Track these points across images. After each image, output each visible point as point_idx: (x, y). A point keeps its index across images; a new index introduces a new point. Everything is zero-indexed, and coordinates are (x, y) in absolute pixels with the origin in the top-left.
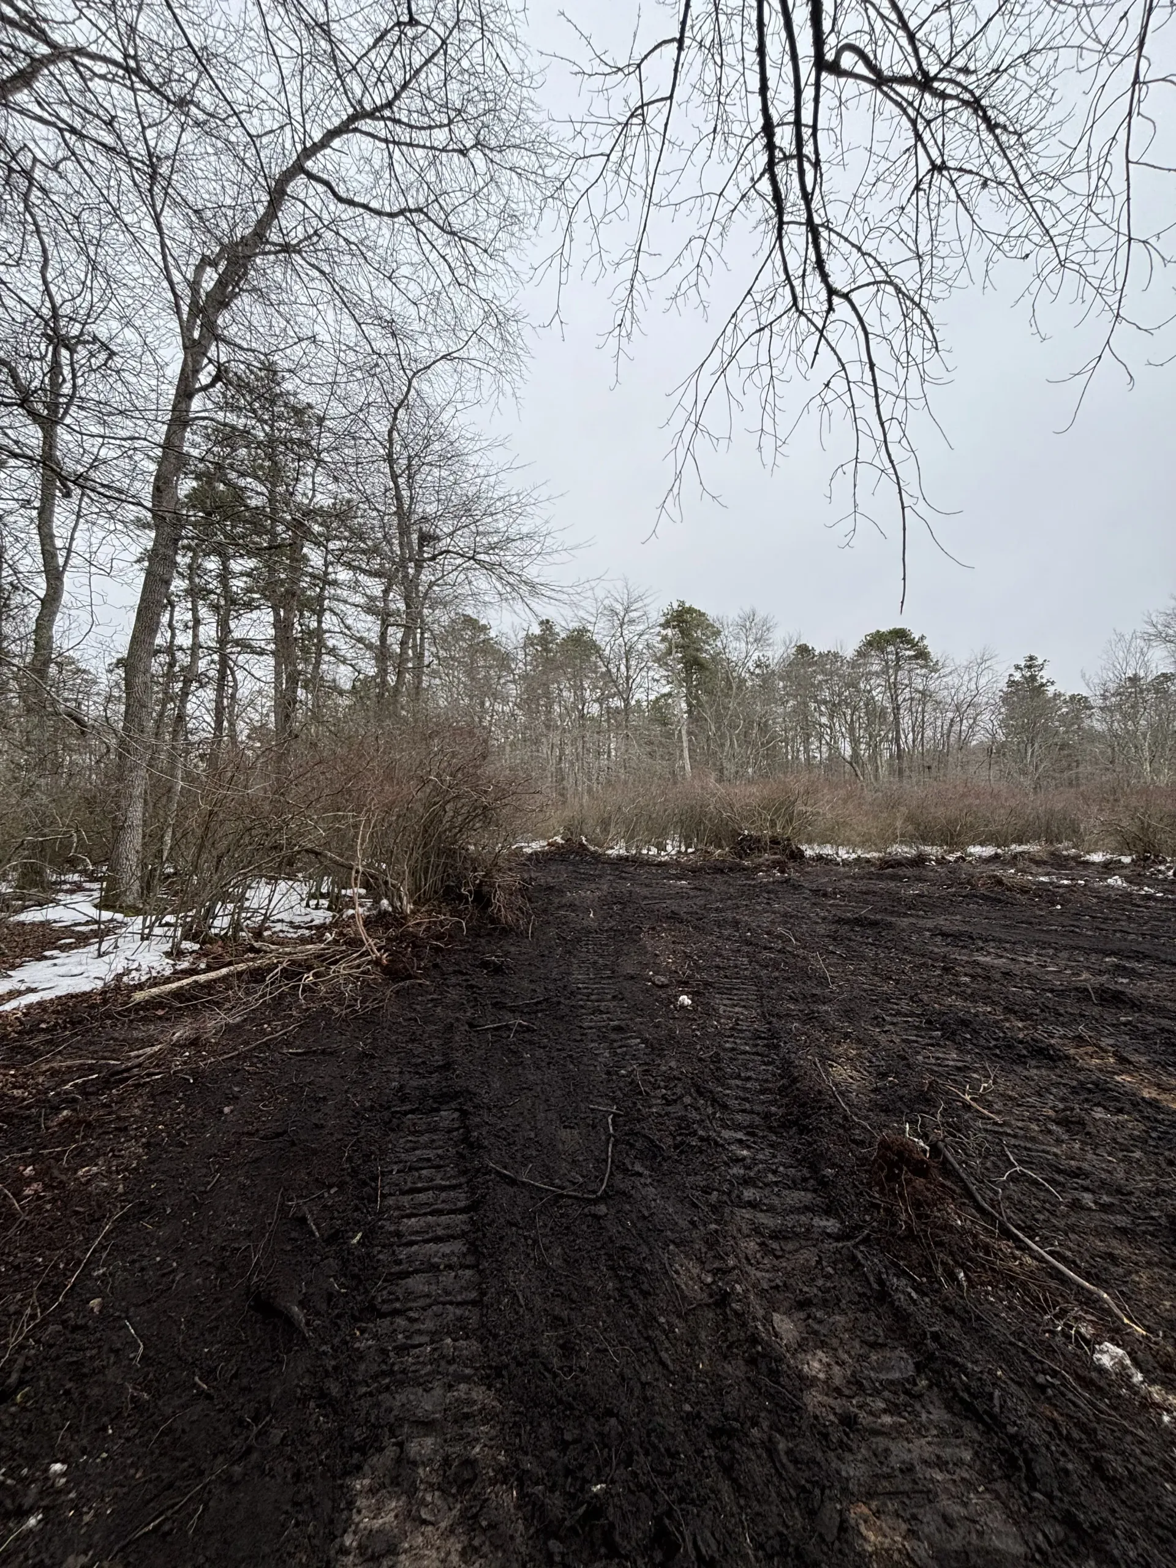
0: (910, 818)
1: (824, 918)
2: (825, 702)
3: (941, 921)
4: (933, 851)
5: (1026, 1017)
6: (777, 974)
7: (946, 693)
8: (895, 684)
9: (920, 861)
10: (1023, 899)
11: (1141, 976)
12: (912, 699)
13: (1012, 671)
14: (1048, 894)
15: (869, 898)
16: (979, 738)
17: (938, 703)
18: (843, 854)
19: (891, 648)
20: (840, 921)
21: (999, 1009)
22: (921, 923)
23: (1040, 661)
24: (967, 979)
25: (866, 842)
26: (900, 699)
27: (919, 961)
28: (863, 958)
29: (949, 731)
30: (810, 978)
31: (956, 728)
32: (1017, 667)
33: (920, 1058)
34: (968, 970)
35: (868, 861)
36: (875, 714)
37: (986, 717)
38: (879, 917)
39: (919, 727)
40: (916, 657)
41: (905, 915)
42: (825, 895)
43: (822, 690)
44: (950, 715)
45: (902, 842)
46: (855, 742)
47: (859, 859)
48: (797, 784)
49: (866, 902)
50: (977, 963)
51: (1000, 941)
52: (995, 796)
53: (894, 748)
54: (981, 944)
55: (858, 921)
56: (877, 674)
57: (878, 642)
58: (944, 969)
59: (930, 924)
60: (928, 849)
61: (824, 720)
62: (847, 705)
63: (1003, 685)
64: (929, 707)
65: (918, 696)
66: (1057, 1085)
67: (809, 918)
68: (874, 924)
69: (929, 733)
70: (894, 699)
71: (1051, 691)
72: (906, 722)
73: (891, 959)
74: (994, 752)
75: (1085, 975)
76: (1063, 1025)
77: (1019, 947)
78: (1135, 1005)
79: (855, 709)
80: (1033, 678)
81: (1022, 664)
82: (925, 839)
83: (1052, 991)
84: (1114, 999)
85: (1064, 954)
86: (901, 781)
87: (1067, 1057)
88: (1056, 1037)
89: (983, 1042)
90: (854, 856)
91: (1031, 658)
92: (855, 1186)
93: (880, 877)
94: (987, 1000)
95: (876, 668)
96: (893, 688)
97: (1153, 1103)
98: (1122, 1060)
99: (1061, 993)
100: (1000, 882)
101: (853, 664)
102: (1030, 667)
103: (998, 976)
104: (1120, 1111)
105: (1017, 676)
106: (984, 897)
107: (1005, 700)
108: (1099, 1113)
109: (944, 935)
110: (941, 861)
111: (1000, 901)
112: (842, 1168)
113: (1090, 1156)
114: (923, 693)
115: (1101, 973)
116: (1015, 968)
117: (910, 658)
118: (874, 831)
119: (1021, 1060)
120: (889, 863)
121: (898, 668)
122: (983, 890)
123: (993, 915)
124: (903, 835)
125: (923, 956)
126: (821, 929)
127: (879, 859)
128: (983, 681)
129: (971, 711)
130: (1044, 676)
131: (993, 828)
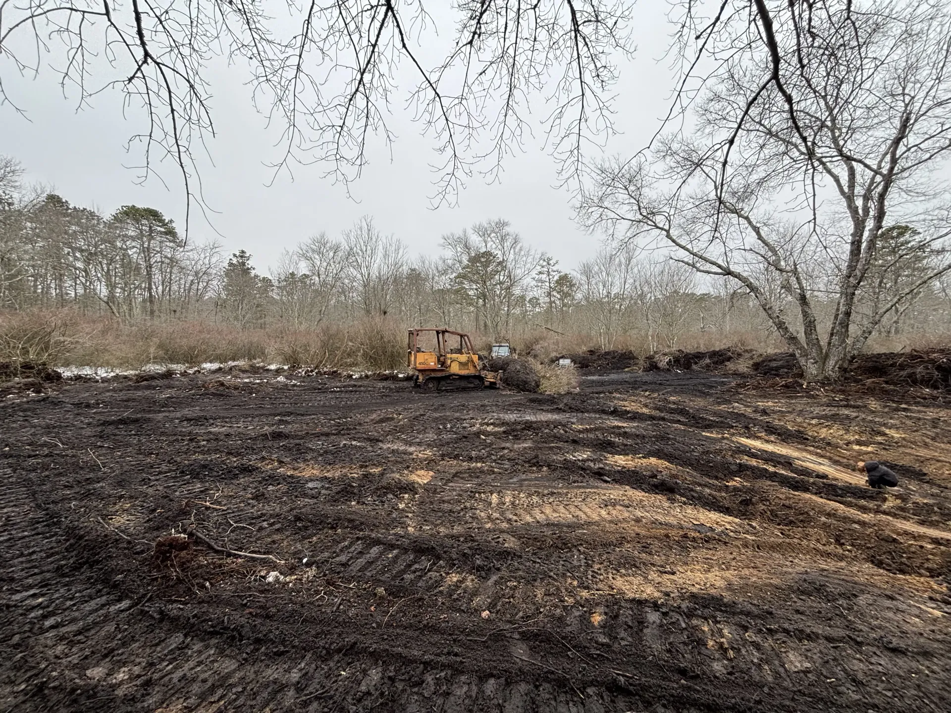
0: (161, 346)
2: (81, 251)
3: (187, 412)
4: (178, 368)
5: (237, 455)
6: (47, 473)
7: (188, 263)
8: (148, 249)
9: (169, 374)
10: (236, 393)
11: (289, 423)
12: (162, 262)
13: (232, 257)
14: (248, 388)
15: (130, 404)
16: (211, 295)
17: (183, 268)
18: (102, 373)
19: (144, 222)
20: (103, 423)
21: (224, 454)
22: (171, 415)
23: (247, 255)
24: (205, 442)
25: (124, 362)
26: (153, 261)
28: (128, 445)
29: (190, 289)
31: (194, 287)
32: (235, 255)
33: (177, 493)
34: (205, 438)
35: (125, 377)
36: (129, 267)
37: (215, 282)
38: (139, 416)
39: (167, 283)
40: (166, 233)
41: (160, 412)
42: (88, 406)
43: (76, 239)
44: (191, 278)
45: (154, 363)
46: (111, 286)
47: (117, 376)
48: (53, 318)
49: (127, 407)
50: (210, 433)
51: (223, 418)
52: (220, 333)
53: (147, 294)
54: (212, 421)
55: (122, 422)
56: (133, 239)
57: (132, 214)
58: (190, 440)
59: (178, 415)
60: (174, 366)
61: (79, 265)
62: (104, 257)
63: (226, 265)
64: (175, 270)
65: (167, 261)
67: (74, 425)
68: (135, 421)
69: (175, 287)
70: (147, 260)
71: (253, 273)
72: (157, 277)
73: (151, 442)
74: (220, 304)
75: (266, 428)
76: (256, 454)
77: (233, 420)
78: (287, 437)
79: (111, 261)
80: (243, 264)
81: (238, 254)
82: (172, 360)
83: (250, 439)
84: (278, 436)
85: (257, 419)
86: (152, 319)
87: (257, 468)
88: (252, 460)
89: (215, 474)
90: (112, 374)
91: (243, 252)
93: (137, 388)
94: (217, 451)
95: (131, 233)
96: (146, 252)
97: (292, 476)
98: (280, 462)
99: (254, 439)
100: (222, 384)
101: (109, 225)
102: (242, 257)
103: (222, 437)
104: (279, 484)
105: (235, 261)
106: (214, 394)
107: (227, 274)
108: (271, 488)
109: (189, 420)
110: (184, 374)
111: (222, 395)
112: (129, 570)
113: (266, 507)
114: (171, 259)
115: (273, 425)
116: (232, 431)
117: (161, 232)
118: (131, 355)
119: (235, 476)
120: (145, 379)
121: (151, 238)
122: (212, 390)
123: (219, 404)
124: (155, 358)
125: (175, 435)
126: (87, 432)
127: (135, 375)
128: (214, 260)
129: (205, 277)
130: (250, 263)
131: (217, 352)
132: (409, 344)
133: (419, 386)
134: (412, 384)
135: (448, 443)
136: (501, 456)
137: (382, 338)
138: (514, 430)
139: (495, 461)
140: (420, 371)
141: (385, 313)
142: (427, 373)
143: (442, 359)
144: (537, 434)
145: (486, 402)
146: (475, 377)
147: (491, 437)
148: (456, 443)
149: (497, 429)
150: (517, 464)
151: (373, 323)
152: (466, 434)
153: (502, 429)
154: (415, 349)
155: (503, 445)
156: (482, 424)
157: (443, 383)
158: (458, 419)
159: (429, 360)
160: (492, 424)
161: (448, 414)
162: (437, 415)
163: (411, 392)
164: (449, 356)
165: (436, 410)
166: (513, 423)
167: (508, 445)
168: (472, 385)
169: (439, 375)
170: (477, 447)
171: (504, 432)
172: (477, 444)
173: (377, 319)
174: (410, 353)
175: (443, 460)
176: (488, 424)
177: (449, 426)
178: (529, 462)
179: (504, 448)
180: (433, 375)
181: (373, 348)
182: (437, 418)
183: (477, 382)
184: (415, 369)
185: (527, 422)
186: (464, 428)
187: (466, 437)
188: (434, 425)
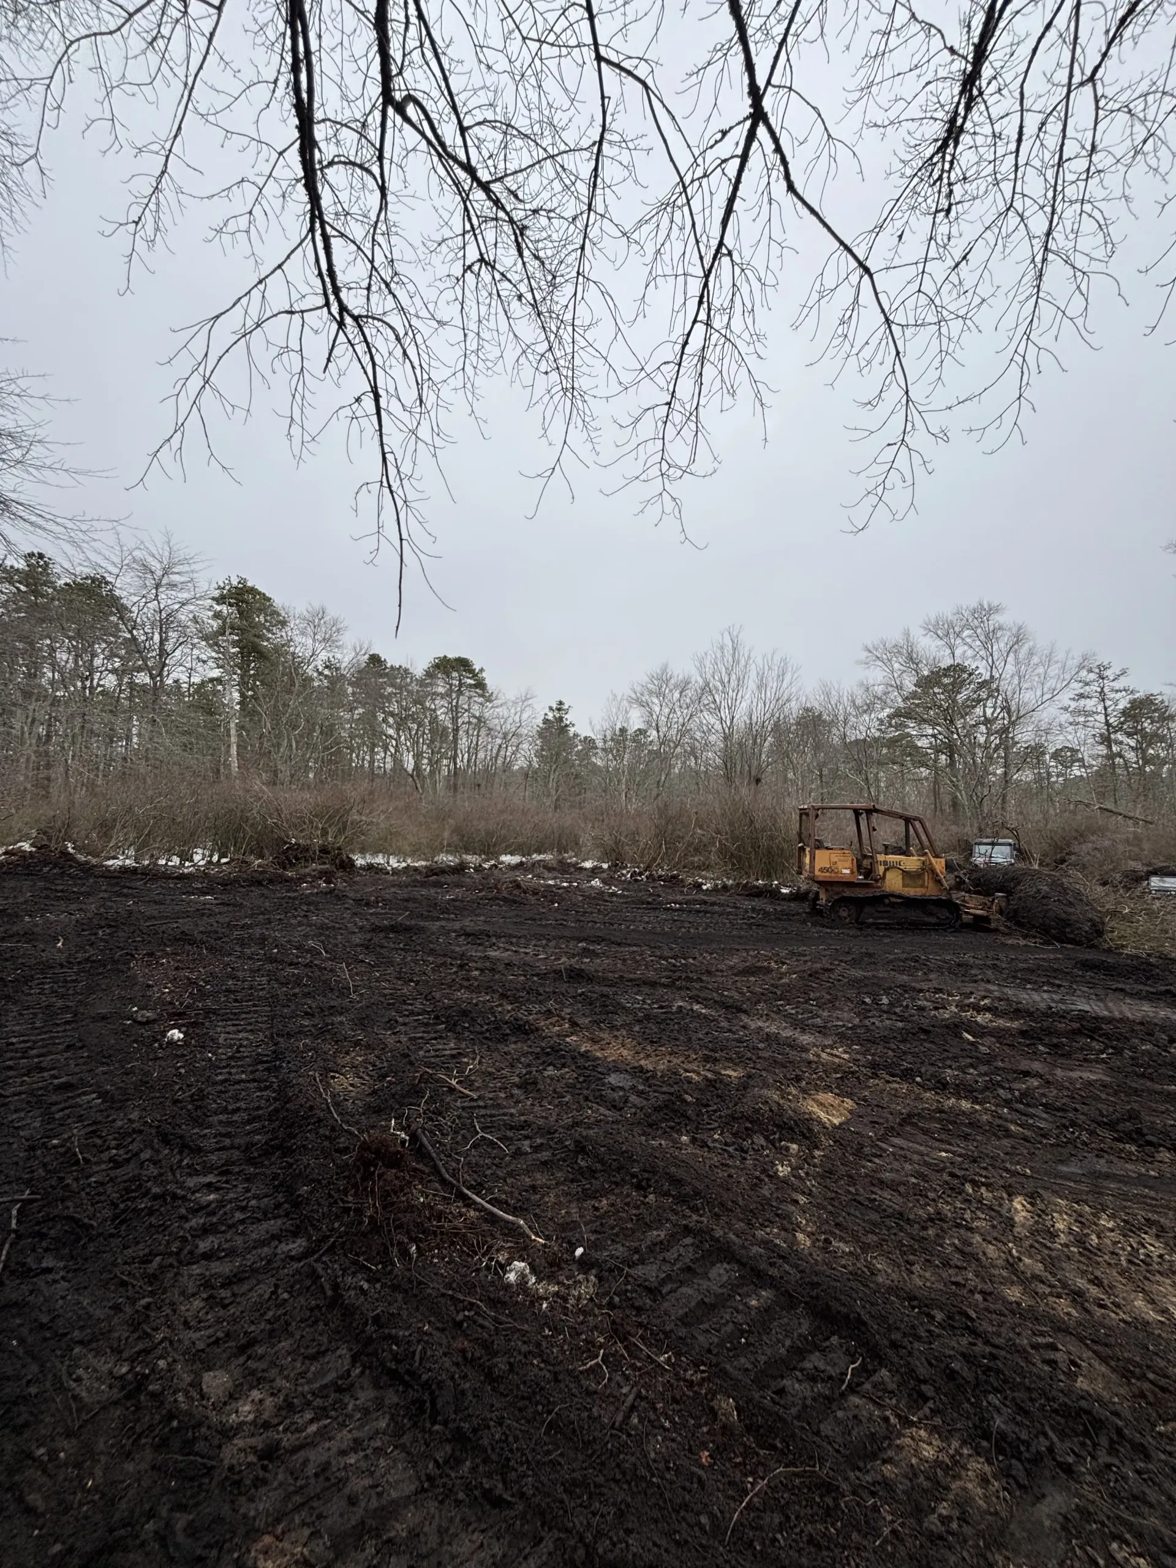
0: (457, 830)
1: (361, 928)
2: (392, 714)
3: (467, 923)
4: (472, 859)
5: (515, 1000)
6: (297, 990)
7: (496, 721)
8: (457, 706)
9: (461, 868)
10: (532, 899)
11: (597, 955)
12: (469, 723)
13: (547, 711)
14: (550, 894)
15: (410, 905)
16: (520, 763)
17: (490, 729)
18: (394, 863)
19: (455, 674)
20: (376, 929)
21: (496, 996)
22: (449, 925)
23: (565, 706)
24: (477, 973)
25: (415, 852)
26: (460, 721)
27: (440, 960)
28: (391, 963)
29: (497, 755)
30: (332, 990)
31: (502, 753)
32: (551, 708)
33: (421, 1053)
34: (479, 965)
35: (416, 869)
36: (438, 733)
37: (525, 746)
38: (413, 922)
39: (474, 750)
40: (476, 686)
41: (438, 919)
42: (368, 904)
43: (390, 702)
44: (499, 741)
45: (448, 852)
46: (418, 756)
47: (408, 867)
48: (353, 792)
49: (405, 909)
50: (487, 958)
51: (511, 936)
52: (524, 813)
53: (452, 766)
54: (494, 940)
55: (393, 929)
56: (442, 696)
57: (445, 666)
58: (461, 966)
59: (457, 925)
60: (469, 858)
61: (391, 732)
62: (414, 721)
63: (539, 721)
64: (483, 732)
65: (474, 721)
66: (524, 1055)
67: (347, 928)
68: (408, 929)
69: (481, 755)
70: (454, 720)
71: (571, 730)
72: (463, 743)
73: (416, 962)
74: (527, 774)
75: (564, 959)
76: (541, 1002)
77: (522, 941)
78: (590, 979)
79: (420, 725)
80: (561, 719)
81: (555, 706)
82: (467, 851)
83: (537, 975)
84: (576, 975)
85: (553, 943)
86: (455, 796)
87: (537, 1029)
88: (533, 1013)
90: (404, 865)
91: (561, 703)
92: (330, 1196)
93: (423, 884)
94: (489, 989)
95: (441, 690)
96: (455, 711)
97: (585, 1055)
98: (574, 1024)
99: (543, 976)
100: (518, 886)
101: (421, 683)
102: (559, 710)
103: (501, 968)
104: (564, 1066)
105: (550, 716)
106: (505, 899)
107: (541, 734)
108: (550, 1071)
109: (467, 935)
110: (478, 869)
111: (515, 902)
112: (319, 1182)
113: (537, 1108)
114: (479, 719)
115: (574, 956)
116: (515, 959)
117: (470, 686)
118: (424, 841)
119: (504, 1038)
120: (436, 872)
121: (460, 693)
122: (505, 894)
123: (511, 914)
124: (449, 845)
125: (445, 955)
126: (357, 939)
127: (426, 867)
128: (525, 716)
129: (514, 740)
130: (568, 718)
131: (520, 840)
132: (800, 834)
133: (820, 913)
134: (806, 907)
135: (885, 1039)
136: (1024, 1094)
137: (752, 822)
138: (1050, 1032)
139: (1007, 1103)
140: (821, 883)
141: (758, 781)
142: (836, 889)
143: (866, 863)
144: (1119, 1052)
145: (968, 958)
146: (938, 903)
147: (989, 1040)
148: (904, 1041)
149: (1002, 1023)
150: (1073, 1124)
151: (737, 798)
152: (925, 1023)
153: (1015, 1025)
154: (812, 842)
155: (1025, 1065)
156: (962, 1007)
157: (868, 909)
158: (905, 988)
159: (840, 865)
160: (988, 1009)
161: (881, 974)
162: (858, 973)
163: (804, 922)
164: (881, 858)
165: (855, 963)
166: (1045, 1015)
167: (1037, 1066)
168: (933, 920)
169: (860, 893)
170: (955, 1058)
171: (1023, 1033)
172: (955, 1051)
173: (744, 791)
174: (802, 849)
175: (875, 1076)
176: (979, 1009)
177: (885, 1000)
178: (1111, 1126)
179: (1026, 1074)
180: (848, 893)
181: (735, 839)
182: (857, 981)
183: (944, 913)
184: (812, 879)
185: (1082, 1016)
186: (921, 1009)
187: (926, 1032)
188: (851, 993)
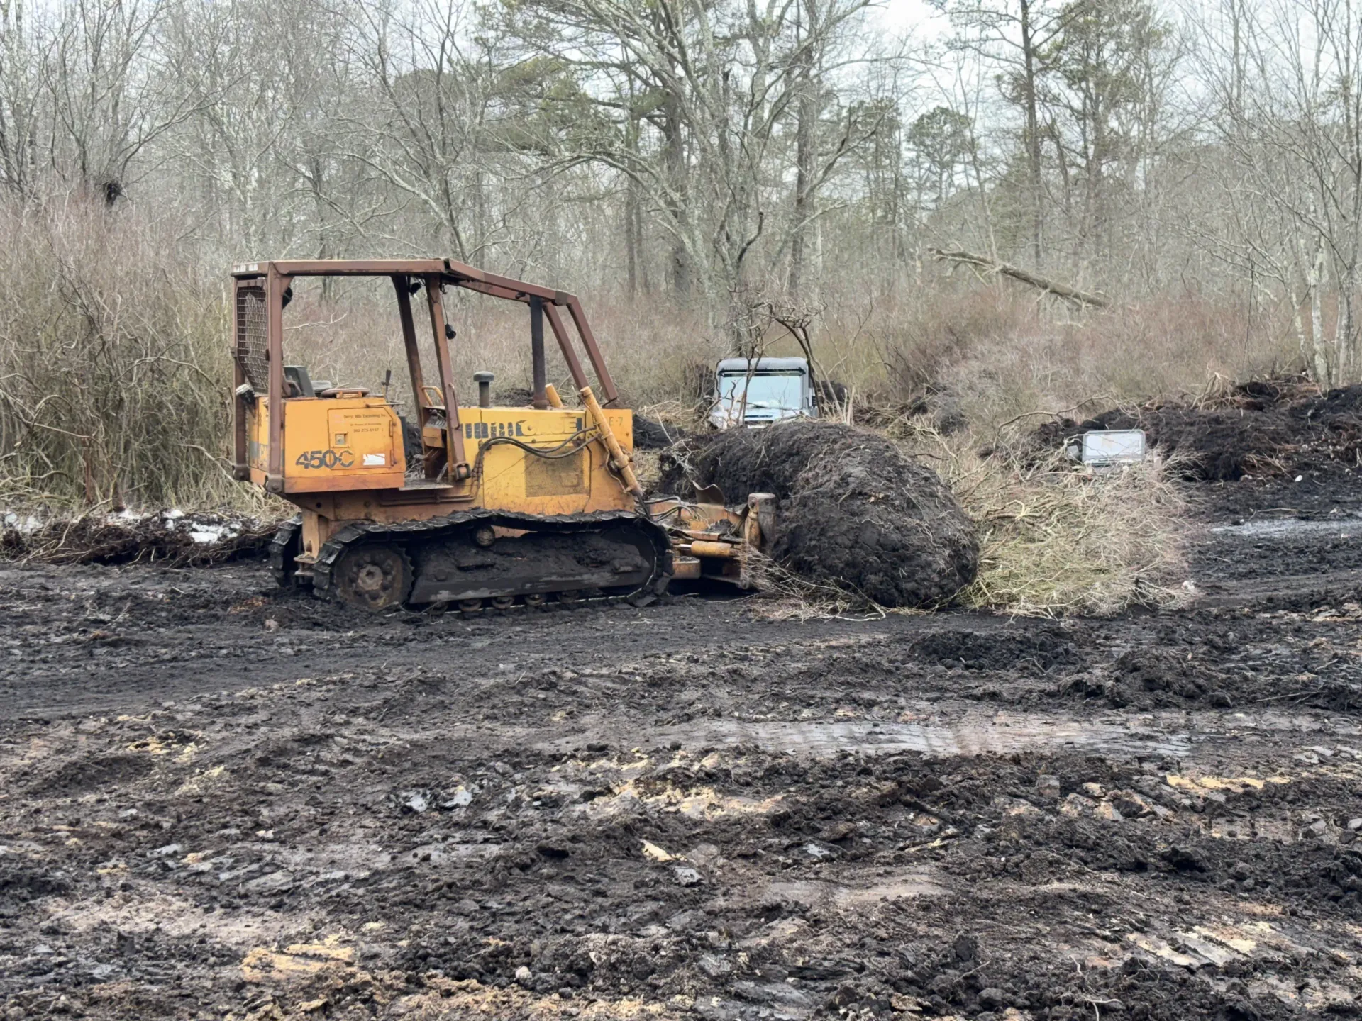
132: (240, 355)
133: (303, 588)
135: (451, 891)
136: (758, 957)
138: (832, 811)
139: (720, 982)
140: (306, 500)
141: (111, 191)
142: (350, 513)
143: (431, 433)
144: (966, 829)
145: (678, 664)
146: (616, 528)
147: (704, 853)
148: (499, 887)
149: (738, 806)
150: (849, 996)
152: (557, 835)
153: (767, 806)
154: (275, 379)
155: (774, 891)
156: (648, 783)
157: (437, 565)
158: (516, 758)
159: (356, 442)
160: (709, 778)
161: (460, 730)
162: (395, 737)
163: (257, 619)
164: (469, 415)
165: (391, 712)
166: (830, 773)
167: (799, 891)
168: (601, 578)
169: (416, 519)
170: (619, 908)
171: (778, 822)
172: (622, 889)
174: (248, 402)
175: (416, 984)
176: (684, 781)
177: (462, 796)
178: (918, 984)
179: (773, 912)
180: (382, 521)
182: (395, 756)
183: (628, 558)
184: (278, 490)
185: (905, 764)
186: (553, 803)
187: (556, 856)
188: (376, 792)
